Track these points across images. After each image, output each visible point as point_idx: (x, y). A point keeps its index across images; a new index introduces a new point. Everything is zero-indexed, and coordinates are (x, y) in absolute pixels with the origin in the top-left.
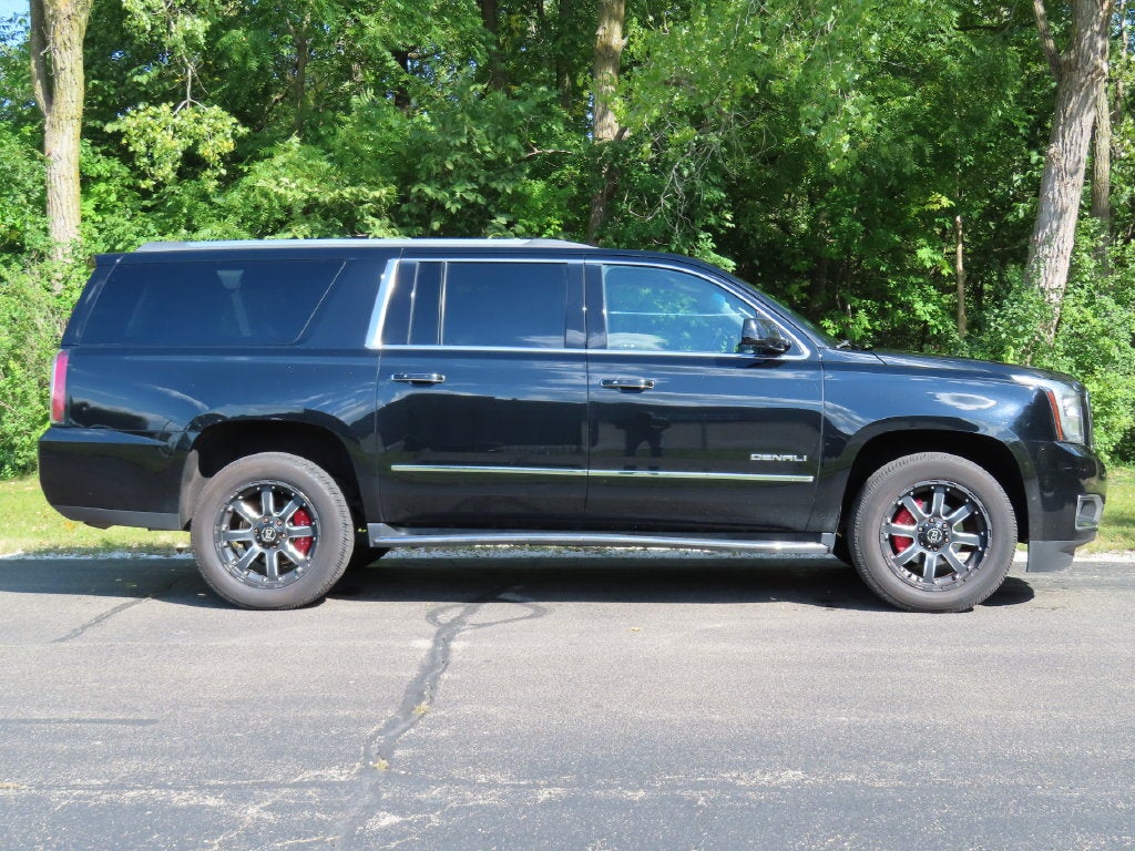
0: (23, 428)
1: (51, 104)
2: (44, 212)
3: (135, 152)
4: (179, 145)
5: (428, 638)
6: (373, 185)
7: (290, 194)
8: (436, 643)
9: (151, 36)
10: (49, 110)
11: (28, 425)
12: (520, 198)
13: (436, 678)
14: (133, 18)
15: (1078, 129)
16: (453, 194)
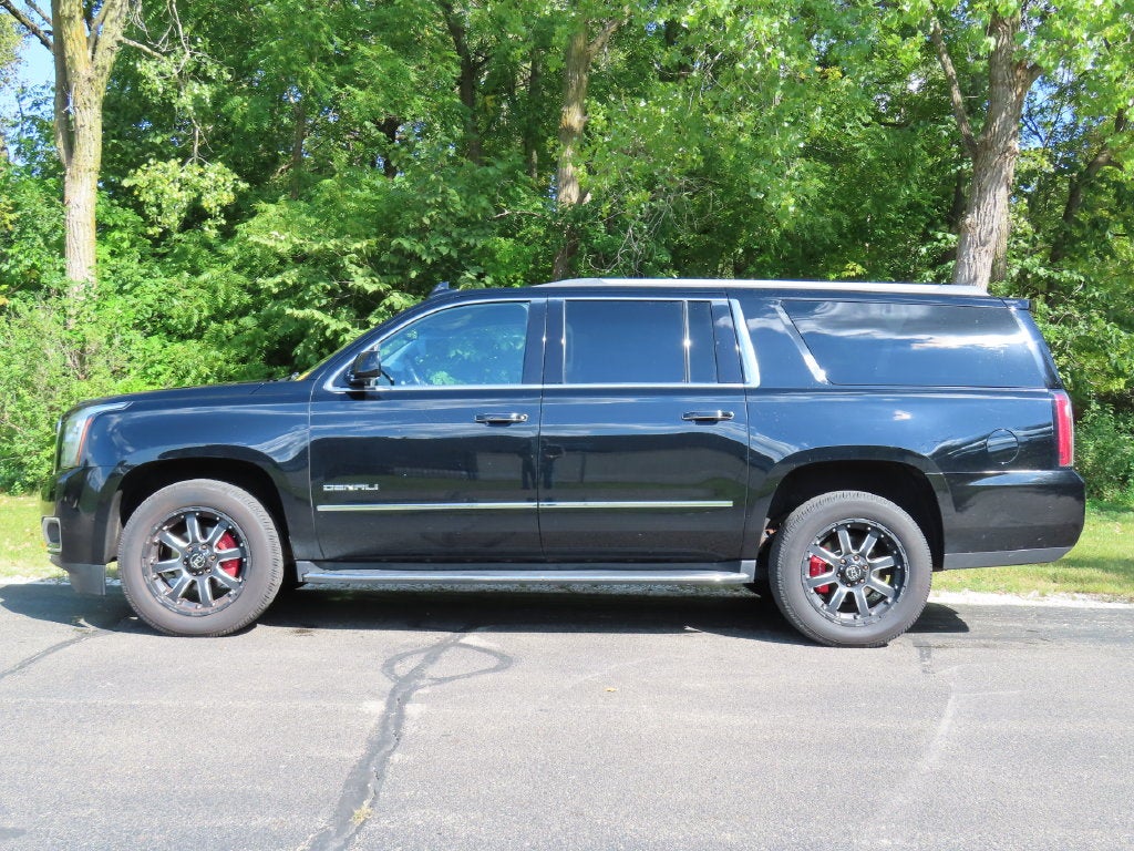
0: (33, 448)
1: (71, 157)
2: (63, 255)
3: (144, 202)
4: (185, 197)
5: (381, 698)
6: (356, 237)
7: (279, 245)
8: (389, 705)
9: (163, 99)
10: (69, 162)
11: (37, 445)
12: (488, 253)
13: (384, 761)
14: (147, 83)
15: (992, 201)
16: (428, 247)
